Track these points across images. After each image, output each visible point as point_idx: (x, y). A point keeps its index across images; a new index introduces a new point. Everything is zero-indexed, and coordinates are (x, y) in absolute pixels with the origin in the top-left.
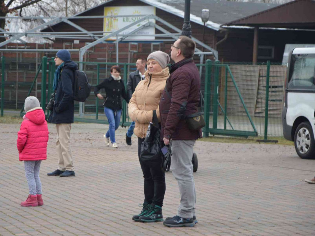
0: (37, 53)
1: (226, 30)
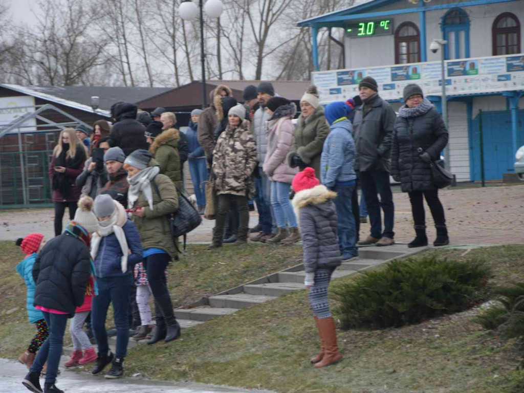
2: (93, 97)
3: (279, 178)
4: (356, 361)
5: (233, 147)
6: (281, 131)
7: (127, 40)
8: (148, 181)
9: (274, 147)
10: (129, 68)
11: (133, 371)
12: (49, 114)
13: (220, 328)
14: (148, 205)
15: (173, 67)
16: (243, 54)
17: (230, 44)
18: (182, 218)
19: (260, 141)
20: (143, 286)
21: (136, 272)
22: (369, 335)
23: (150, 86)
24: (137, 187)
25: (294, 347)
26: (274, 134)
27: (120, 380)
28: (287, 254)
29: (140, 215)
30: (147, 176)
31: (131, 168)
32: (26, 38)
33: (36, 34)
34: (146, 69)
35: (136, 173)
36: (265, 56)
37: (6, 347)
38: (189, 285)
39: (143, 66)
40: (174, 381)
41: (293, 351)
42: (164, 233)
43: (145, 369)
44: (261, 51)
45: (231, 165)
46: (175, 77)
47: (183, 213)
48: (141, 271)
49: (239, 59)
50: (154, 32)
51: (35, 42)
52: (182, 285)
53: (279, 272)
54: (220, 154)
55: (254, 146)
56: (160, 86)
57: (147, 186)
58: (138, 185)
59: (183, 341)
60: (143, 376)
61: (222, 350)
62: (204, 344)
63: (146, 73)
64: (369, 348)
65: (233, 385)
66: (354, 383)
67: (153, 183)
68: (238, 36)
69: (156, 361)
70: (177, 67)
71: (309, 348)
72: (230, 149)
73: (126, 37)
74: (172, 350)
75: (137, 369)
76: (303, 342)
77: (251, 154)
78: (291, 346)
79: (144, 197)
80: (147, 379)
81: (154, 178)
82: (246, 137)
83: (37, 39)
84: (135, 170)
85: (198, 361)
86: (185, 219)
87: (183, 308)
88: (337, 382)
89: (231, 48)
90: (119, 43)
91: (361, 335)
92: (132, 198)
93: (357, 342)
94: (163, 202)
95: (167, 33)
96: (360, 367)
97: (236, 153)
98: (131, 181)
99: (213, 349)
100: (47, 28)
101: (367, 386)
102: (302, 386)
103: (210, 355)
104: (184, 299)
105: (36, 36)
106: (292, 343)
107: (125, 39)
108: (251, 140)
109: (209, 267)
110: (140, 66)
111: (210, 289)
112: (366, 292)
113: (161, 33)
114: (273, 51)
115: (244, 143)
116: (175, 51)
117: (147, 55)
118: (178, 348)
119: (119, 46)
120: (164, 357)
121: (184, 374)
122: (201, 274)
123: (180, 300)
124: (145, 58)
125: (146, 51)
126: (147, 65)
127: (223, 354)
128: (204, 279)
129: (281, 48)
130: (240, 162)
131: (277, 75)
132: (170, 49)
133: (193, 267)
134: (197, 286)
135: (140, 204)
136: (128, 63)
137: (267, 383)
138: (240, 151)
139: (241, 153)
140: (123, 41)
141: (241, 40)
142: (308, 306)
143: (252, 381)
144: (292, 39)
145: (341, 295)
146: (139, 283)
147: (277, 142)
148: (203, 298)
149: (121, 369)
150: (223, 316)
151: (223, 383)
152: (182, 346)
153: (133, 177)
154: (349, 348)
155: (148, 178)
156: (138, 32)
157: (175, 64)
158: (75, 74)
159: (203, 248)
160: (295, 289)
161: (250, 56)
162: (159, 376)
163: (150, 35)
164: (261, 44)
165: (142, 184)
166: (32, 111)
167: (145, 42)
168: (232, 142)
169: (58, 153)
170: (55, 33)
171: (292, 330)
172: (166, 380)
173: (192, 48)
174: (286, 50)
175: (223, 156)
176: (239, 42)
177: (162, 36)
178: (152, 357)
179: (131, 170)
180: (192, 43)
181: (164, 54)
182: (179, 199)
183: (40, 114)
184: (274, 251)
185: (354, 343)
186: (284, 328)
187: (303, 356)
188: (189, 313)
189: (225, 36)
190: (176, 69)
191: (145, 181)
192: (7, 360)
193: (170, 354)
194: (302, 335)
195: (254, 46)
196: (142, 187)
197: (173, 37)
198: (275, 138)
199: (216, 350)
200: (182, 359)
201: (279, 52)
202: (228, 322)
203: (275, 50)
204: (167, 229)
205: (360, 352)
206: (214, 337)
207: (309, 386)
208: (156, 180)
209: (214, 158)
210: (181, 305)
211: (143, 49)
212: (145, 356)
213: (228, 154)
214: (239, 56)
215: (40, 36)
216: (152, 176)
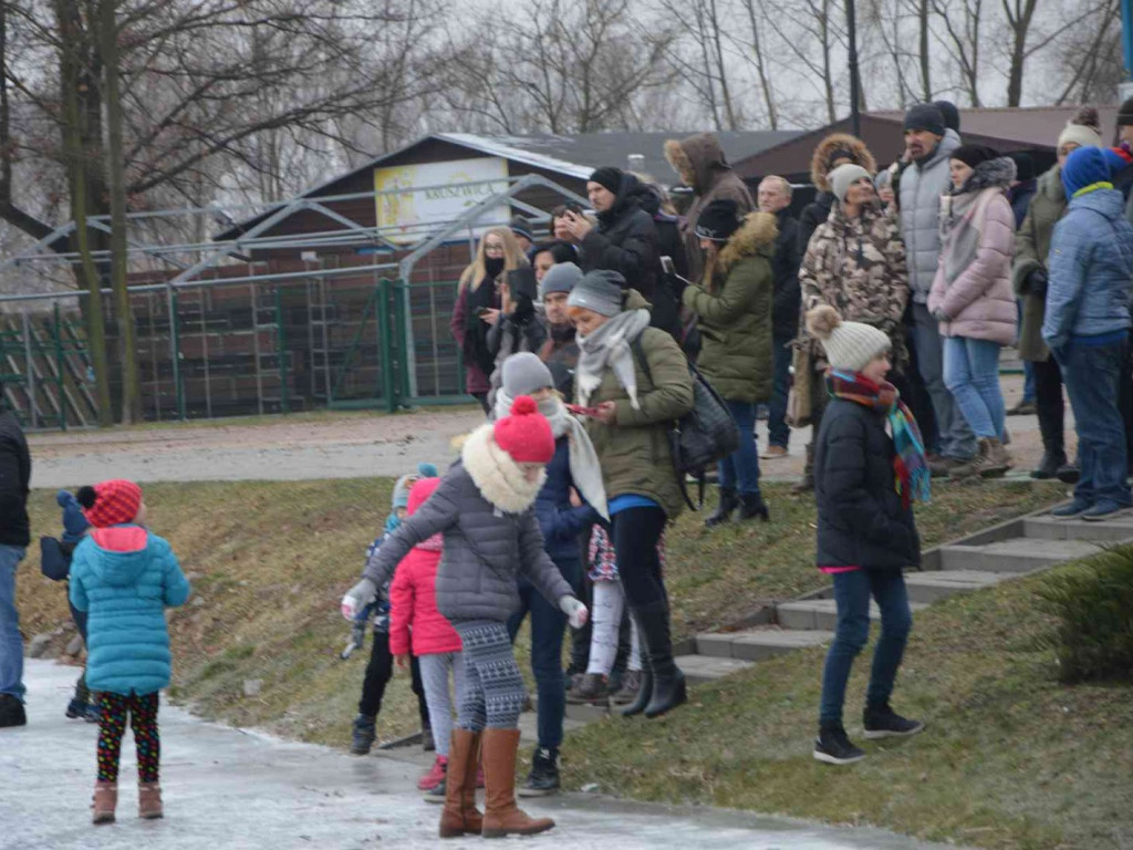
0: (252, 286)
1: (683, 196)
2: (633, 156)
3: (975, 329)
4: (1086, 759)
5: (859, 257)
6: (986, 219)
7: (722, 28)
8: (625, 344)
9: (966, 255)
10: (725, 92)
11: (584, 778)
12: (536, 196)
13: (789, 678)
14: (627, 397)
15: (821, 84)
16: (980, 50)
17: (950, 30)
18: (700, 430)
19: (914, 242)
20: (607, 582)
21: (593, 548)
22: (1124, 695)
23: (771, 128)
24: (601, 357)
25: (946, 724)
26: (967, 226)
27: (549, 799)
28: (966, 504)
29: (603, 419)
30: (622, 332)
31: (587, 314)
32: (499, 32)
33: (520, 23)
34: (761, 90)
35: (597, 326)
36: (1031, 52)
37: (329, 719)
38: (737, 577)
39: (755, 86)
40: (668, 805)
41: (943, 734)
42: (656, 461)
43: (610, 774)
44: (1020, 43)
45: (859, 298)
46: (826, 106)
47: (703, 419)
48: (605, 548)
49: (971, 64)
50: (778, 8)
51: (518, 39)
52: (720, 578)
53: (943, 547)
54: (828, 276)
55: (901, 250)
56: (794, 128)
57: (621, 356)
58: (603, 352)
59: (702, 709)
60: (605, 790)
61: (785, 731)
62: (748, 715)
63: (763, 100)
64: (1122, 727)
65: (798, 814)
66: (1074, 812)
67: (637, 346)
68: (968, 10)
69: (636, 755)
70: (833, 83)
71: (981, 728)
72: (852, 262)
73: (719, 20)
74: (677, 729)
75: (592, 775)
76: (969, 713)
77: (895, 267)
78: (941, 721)
79: (617, 380)
80: (611, 798)
81: (639, 336)
82: (885, 231)
83: (523, 34)
84: (597, 318)
85: (727, 755)
86: (706, 433)
87: (718, 631)
88: (1036, 810)
89: (951, 39)
90: (703, 37)
91: (1105, 696)
92: (586, 382)
93: (1092, 714)
94: (657, 392)
95: (810, 10)
96: (1093, 772)
97: (867, 269)
98: (585, 345)
99: (765, 728)
100: (543, 7)
101: (1103, 819)
102: (953, 819)
103: (755, 741)
104: (721, 609)
105: (520, 28)
106: (945, 715)
107: (716, 27)
108: (895, 237)
109: (786, 535)
110: (748, 86)
111: (782, 586)
112: (1116, 595)
113: (796, 11)
114: (1047, 41)
115: (881, 245)
116: (826, 49)
117: (764, 59)
118: (689, 725)
119: (703, 44)
120: (656, 745)
121: (692, 787)
122: (767, 552)
123: (713, 613)
124: (760, 69)
125: (761, 51)
126: (764, 82)
127: (786, 741)
128: (770, 565)
129: (1065, 33)
130: (878, 290)
131: (1058, 95)
132: (816, 45)
133: (751, 535)
134: (753, 580)
135: (604, 395)
136: (723, 81)
137: (876, 810)
138: (875, 263)
139: (879, 270)
140: (711, 32)
141: (977, 19)
142: (992, 627)
143: (841, 805)
144: (1090, 12)
145: (1061, 601)
146: (597, 574)
147: (976, 245)
148: (766, 608)
149: (554, 773)
150: (797, 650)
151: (775, 810)
152: (698, 720)
153: (589, 337)
154: (1075, 729)
155: (624, 336)
156: (746, 11)
157: (827, 78)
158: (603, 106)
159: (782, 490)
160: (968, 585)
161: (995, 54)
162: (638, 791)
163: (771, 16)
164: (1020, 26)
165: (611, 350)
166: (502, 188)
167: (759, 31)
168: (853, 246)
169: (476, 283)
170: (560, 17)
171: (949, 683)
172: (651, 799)
173: (864, 42)
174: (1079, 39)
175: (837, 280)
176: (972, 24)
177: (796, 17)
178: (630, 746)
179: (586, 320)
180: (864, 30)
181: (802, 57)
182: (694, 386)
183: (517, 196)
184: (940, 497)
185: (1086, 716)
186: (930, 680)
187: (967, 747)
188: (731, 644)
189: (938, 11)
190: (830, 89)
191: (618, 344)
192: (326, 749)
193: (670, 740)
194: (969, 695)
195: (1005, 31)
196: (613, 356)
197: (823, 18)
198: (971, 236)
199: (771, 729)
200: (694, 752)
201: (1061, 44)
202: (805, 665)
203: (1052, 38)
204: (663, 452)
205: (1098, 737)
206: (771, 701)
207: (969, 819)
208: (645, 341)
209: (803, 286)
210: (713, 624)
211: (756, 47)
212: (615, 744)
213: (849, 275)
214: (970, 58)
215: (529, 26)
216: (634, 330)
